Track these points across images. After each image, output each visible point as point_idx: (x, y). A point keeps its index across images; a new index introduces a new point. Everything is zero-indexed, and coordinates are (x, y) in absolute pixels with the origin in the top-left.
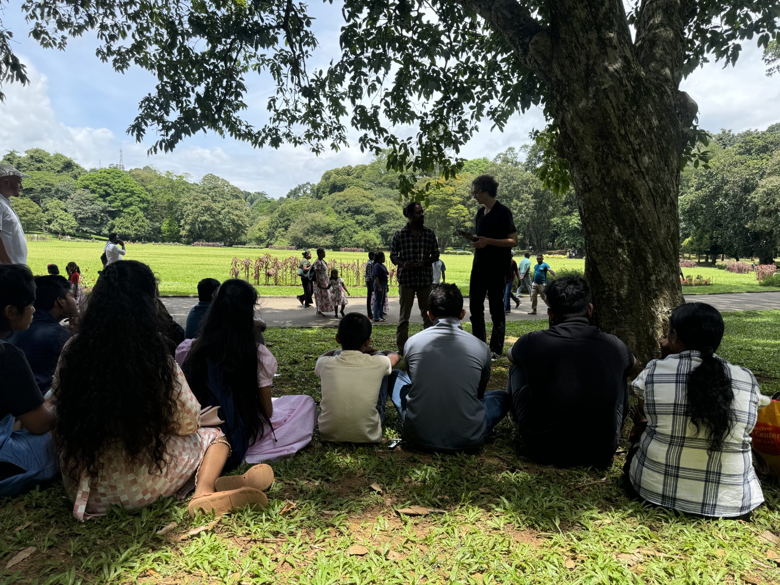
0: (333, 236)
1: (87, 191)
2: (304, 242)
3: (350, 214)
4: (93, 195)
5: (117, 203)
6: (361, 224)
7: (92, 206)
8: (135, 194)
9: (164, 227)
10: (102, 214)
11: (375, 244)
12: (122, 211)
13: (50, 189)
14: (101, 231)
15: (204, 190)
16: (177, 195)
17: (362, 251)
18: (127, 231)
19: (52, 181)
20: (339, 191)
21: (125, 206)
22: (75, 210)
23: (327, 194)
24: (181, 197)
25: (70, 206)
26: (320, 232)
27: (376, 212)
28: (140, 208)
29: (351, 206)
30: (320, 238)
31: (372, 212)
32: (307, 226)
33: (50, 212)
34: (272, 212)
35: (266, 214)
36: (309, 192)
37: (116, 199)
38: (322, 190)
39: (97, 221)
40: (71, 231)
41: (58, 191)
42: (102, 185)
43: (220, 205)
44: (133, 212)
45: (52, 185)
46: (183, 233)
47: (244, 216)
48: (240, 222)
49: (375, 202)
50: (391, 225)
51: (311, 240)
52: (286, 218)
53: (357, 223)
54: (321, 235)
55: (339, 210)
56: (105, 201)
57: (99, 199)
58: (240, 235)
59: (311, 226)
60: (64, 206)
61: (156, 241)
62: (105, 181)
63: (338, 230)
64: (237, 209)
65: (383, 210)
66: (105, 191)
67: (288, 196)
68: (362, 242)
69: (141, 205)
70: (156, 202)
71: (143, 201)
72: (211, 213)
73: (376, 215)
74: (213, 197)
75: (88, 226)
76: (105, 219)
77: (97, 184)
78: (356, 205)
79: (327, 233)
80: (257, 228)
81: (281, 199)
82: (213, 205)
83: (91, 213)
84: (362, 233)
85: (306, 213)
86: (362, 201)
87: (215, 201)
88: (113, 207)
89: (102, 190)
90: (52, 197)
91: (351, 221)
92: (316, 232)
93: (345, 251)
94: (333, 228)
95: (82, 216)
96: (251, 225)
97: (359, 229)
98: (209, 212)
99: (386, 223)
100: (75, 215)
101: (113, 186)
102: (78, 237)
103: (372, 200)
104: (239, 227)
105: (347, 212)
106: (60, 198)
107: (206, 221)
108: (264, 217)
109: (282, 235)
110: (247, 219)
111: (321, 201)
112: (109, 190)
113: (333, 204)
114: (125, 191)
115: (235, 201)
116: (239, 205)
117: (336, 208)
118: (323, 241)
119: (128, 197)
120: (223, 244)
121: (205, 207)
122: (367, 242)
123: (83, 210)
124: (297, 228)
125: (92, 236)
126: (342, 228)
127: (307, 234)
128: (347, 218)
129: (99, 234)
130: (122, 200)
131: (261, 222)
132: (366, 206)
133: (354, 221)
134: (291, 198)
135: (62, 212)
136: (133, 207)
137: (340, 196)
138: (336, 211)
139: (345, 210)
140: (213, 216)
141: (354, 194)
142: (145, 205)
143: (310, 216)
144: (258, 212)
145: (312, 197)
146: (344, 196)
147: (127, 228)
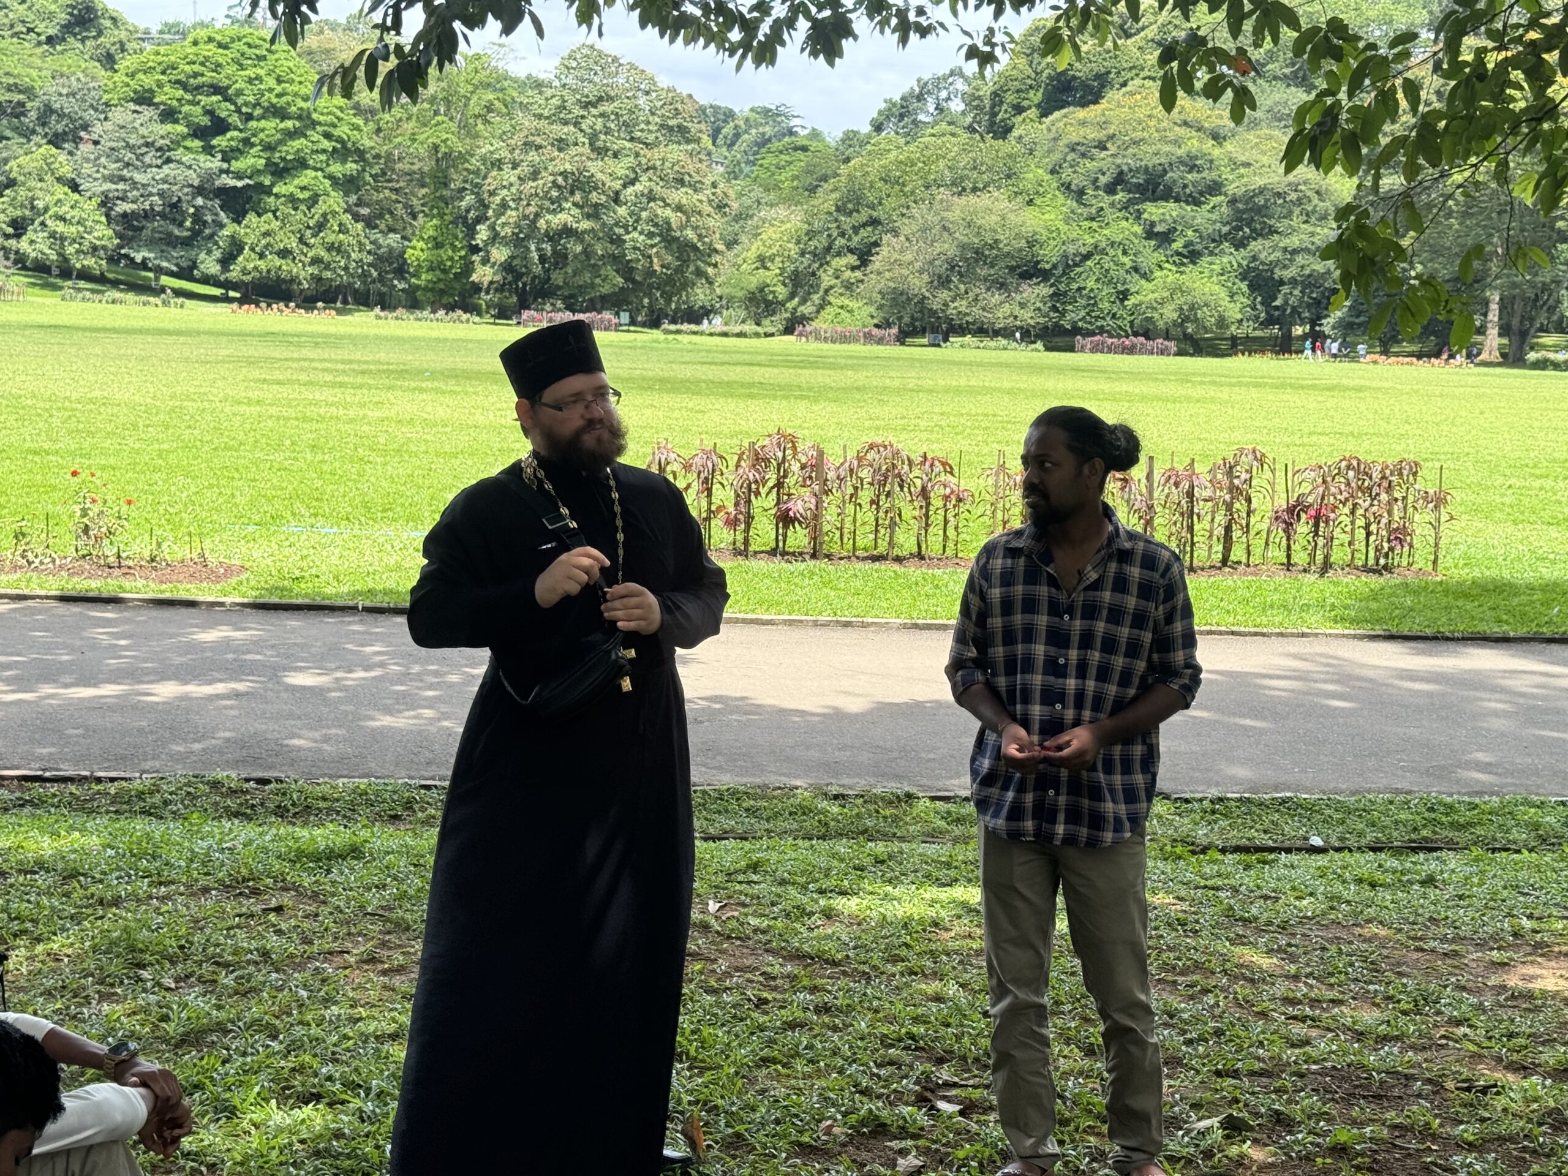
0: (1045, 290)
1: (148, 112)
2: (933, 313)
3: (1121, 196)
4: (169, 127)
5: (252, 160)
6: (1164, 238)
7: (166, 169)
8: (314, 124)
9: (417, 252)
10: (200, 201)
11: (1222, 322)
12: (268, 191)
13: (22, 104)
14: (194, 265)
15: (562, 108)
16: (467, 130)
17: (1162, 352)
18: (287, 267)
19: (29, 76)
20: (1083, 104)
21: (281, 171)
22: (108, 186)
23: (1033, 113)
24: (477, 136)
25: (87, 169)
26: (999, 271)
27: (1231, 189)
28: (330, 177)
29: (1127, 161)
30: (997, 298)
31: (1215, 188)
32: (948, 248)
33: (22, 193)
34: (812, 190)
35: (789, 200)
36: (957, 106)
37: (246, 142)
38: (1010, 98)
39: (181, 225)
40: (90, 262)
41: (47, 111)
42: (198, 89)
43: (621, 168)
44: (306, 195)
45: (29, 91)
46: (483, 274)
47: (707, 209)
48: (690, 234)
49: (1229, 146)
50: (1294, 242)
51: (962, 305)
52: (863, 216)
53: (1150, 234)
54: (1002, 286)
55: (1077, 181)
56: (208, 150)
57: (188, 143)
58: (686, 285)
59: (963, 247)
60: (66, 171)
61: (386, 303)
62: (209, 77)
63: (1070, 265)
64: (681, 182)
65: (1260, 182)
66: (209, 113)
67: (878, 128)
68: (1170, 313)
69: (336, 168)
70: (389, 155)
71: (344, 151)
72: (586, 199)
73: (1233, 201)
74: (593, 138)
75: (151, 243)
76: (209, 218)
77: (184, 86)
78: (1151, 161)
79: (1026, 276)
80: (752, 254)
81: (850, 138)
82: (595, 168)
83: (161, 194)
84: (1168, 276)
85: (943, 193)
86: (1177, 143)
87: (601, 152)
88: (239, 176)
89: (198, 110)
90: (27, 134)
91: (1124, 229)
92: (983, 272)
93: (1095, 349)
94: (1049, 255)
95: (127, 207)
96: (729, 245)
97: (1159, 256)
98: (578, 197)
99: (1273, 231)
100: (106, 203)
101: (240, 93)
102: (115, 284)
103: (1217, 137)
104: (685, 251)
105: (1111, 189)
106: (56, 141)
107: (567, 231)
108: (782, 212)
109: (849, 286)
110: (715, 222)
111: (1009, 146)
112: (225, 110)
113: (1056, 157)
114: (281, 113)
115: (675, 153)
116: (690, 168)
117: (1066, 174)
118: (1006, 309)
119: (292, 134)
120: (625, 317)
121: (564, 174)
122: (1188, 315)
123: (134, 184)
124: (909, 257)
125: (165, 280)
126: (1087, 256)
127: (943, 282)
128: (1110, 214)
129: (186, 273)
130: (269, 147)
131: (769, 233)
132: (1191, 164)
133: (1138, 229)
134: (888, 132)
135: (61, 191)
136: (307, 177)
137: (1083, 123)
138: (1067, 186)
139: (1103, 180)
140: (594, 212)
141: (1141, 114)
142: (351, 167)
143: (960, 207)
144: (758, 192)
145: (971, 129)
146: (1103, 125)
147: (284, 253)
